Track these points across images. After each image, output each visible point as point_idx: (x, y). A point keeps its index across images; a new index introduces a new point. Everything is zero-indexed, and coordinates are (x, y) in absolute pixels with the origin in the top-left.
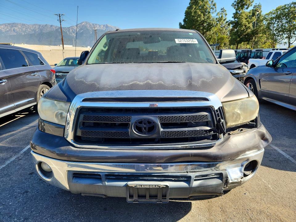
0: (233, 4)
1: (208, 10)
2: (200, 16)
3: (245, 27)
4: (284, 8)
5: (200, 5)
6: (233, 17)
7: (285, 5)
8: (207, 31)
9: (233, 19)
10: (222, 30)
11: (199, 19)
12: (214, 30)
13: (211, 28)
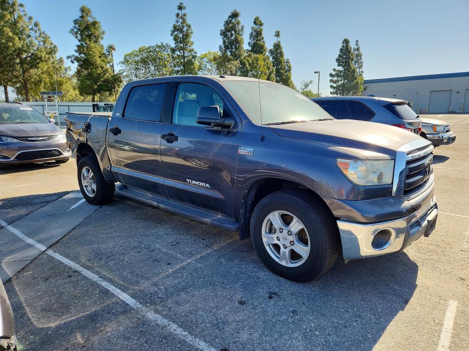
0: (72, 30)
1: (27, 32)
2: (10, 39)
3: (102, 69)
4: (148, 50)
5: (7, 19)
6: (75, 51)
7: (150, 47)
8: (31, 67)
9: (77, 54)
10: (59, 69)
11: (11, 44)
12: (44, 67)
13: (38, 63)
